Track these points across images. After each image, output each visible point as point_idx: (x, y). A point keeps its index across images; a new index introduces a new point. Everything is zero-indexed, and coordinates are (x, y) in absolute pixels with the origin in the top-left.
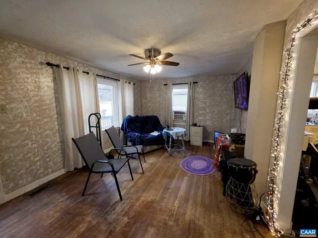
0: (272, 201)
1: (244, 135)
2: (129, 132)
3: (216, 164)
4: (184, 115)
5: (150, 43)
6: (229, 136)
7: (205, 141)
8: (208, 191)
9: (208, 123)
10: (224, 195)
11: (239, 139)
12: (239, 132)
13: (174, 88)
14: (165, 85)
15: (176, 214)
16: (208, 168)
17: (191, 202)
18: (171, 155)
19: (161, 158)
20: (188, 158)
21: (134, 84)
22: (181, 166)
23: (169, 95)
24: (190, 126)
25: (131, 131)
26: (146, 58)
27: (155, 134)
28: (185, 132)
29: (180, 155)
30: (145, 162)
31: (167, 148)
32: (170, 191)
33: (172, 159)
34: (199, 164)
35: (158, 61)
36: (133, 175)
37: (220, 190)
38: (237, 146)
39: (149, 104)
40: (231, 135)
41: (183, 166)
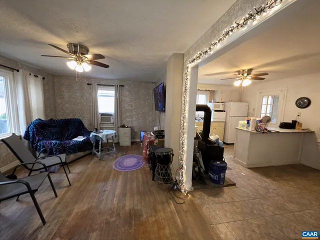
0: (182, 173)
1: (164, 131)
2: (39, 140)
3: (145, 157)
4: (112, 117)
5: (78, 38)
6: (153, 133)
7: (133, 141)
8: (141, 182)
9: (135, 124)
10: (153, 180)
11: (160, 134)
12: (160, 129)
13: (99, 89)
14: (88, 84)
15: (117, 210)
16: (138, 163)
17: (128, 195)
18: (101, 159)
19: (90, 165)
20: (120, 159)
21: (44, 78)
22: (114, 167)
23: (94, 96)
24: (118, 127)
25: (43, 139)
26: (70, 52)
27: (80, 139)
28: (115, 133)
29: (111, 158)
30: (70, 173)
31: (97, 153)
32: (106, 193)
33: (103, 163)
34: (130, 161)
35: (86, 59)
36: (56, 191)
37: (150, 177)
38: (159, 140)
39: (67, 105)
40: (155, 132)
41: (116, 167)
